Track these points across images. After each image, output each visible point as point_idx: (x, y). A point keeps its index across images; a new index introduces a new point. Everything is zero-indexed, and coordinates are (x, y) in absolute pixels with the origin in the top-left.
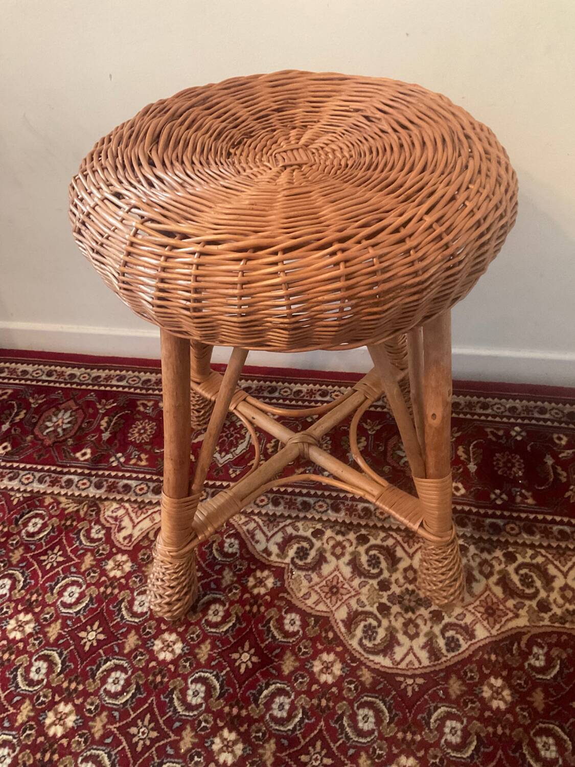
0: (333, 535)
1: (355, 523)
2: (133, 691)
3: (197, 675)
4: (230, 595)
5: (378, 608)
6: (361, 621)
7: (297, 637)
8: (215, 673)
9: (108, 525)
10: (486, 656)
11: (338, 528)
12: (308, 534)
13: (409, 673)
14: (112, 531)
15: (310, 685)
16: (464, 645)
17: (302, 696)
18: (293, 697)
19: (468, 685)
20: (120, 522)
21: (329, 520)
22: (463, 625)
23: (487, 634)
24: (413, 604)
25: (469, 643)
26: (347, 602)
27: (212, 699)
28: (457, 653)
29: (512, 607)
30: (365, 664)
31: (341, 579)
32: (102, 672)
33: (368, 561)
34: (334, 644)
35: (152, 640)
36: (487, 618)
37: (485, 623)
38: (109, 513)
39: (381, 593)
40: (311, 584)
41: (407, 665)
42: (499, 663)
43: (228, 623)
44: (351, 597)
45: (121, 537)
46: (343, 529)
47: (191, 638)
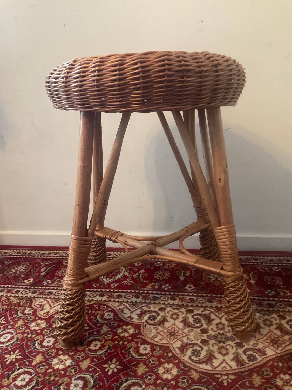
0: (172, 310)
1: (185, 304)
2: (34, 385)
3: (79, 376)
4: (105, 337)
5: (201, 342)
6: (190, 348)
7: (148, 356)
8: (91, 374)
9: (36, 308)
10: (275, 364)
11: (175, 307)
12: (157, 309)
13: (224, 373)
14: (38, 311)
15: (156, 380)
16: (259, 359)
17: (150, 386)
18: (144, 387)
19: (266, 379)
20: (43, 306)
21: (169, 304)
22: (257, 349)
23: (274, 353)
24: (223, 340)
25: (263, 357)
26: (180, 339)
27: (87, 388)
28: (255, 362)
29: (288, 340)
30: (193, 369)
31: (176, 329)
32: (15, 375)
33: (193, 320)
34: (173, 359)
35: (52, 359)
36: (273, 345)
37: (272, 347)
38: (38, 303)
39: (202, 335)
40: (158, 331)
41: (222, 369)
42: (285, 367)
43: (103, 350)
44: (183, 337)
45: (42, 313)
46: (177, 307)
47: (77, 358)
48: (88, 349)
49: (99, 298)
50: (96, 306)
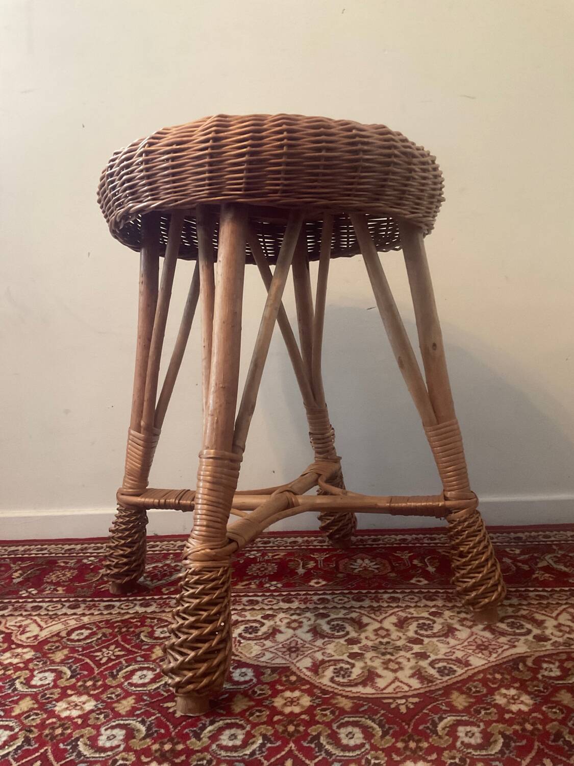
0: (287, 616)
1: (311, 607)
2: (19, 744)
3: (114, 724)
5: (348, 656)
6: (329, 666)
7: (250, 684)
8: (140, 719)
9: (9, 631)
10: (489, 676)
11: (292, 612)
12: (259, 618)
13: (399, 695)
14: (13, 635)
15: (270, 717)
16: (459, 671)
17: (262, 726)
18: (248, 728)
19: (475, 697)
20: (25, 628)
21: (280, 608)
22: (454, 659)
23: (484, 662)
24: (390, 650)
25: (466, 669)
26: (310, 655)
27: (135, 740)
29: (505, 642)
30: (340, 695)
31: (300, 641)
33: (331, 628)
34: (299, 684)
35: (54, 703)
36: (480, 652)
37: (480, 655)
38: (13, 623)
39: (350, 646)
40: (264, 648)
41: (395, 690)
42: (507, 679)
43: (158, 682)
44: (315, 652)
45: (23, 637)
46: (298, 612)
47: (107, 697)
48: (129, 683)
49: (141, 610)
50: (135, 620)
